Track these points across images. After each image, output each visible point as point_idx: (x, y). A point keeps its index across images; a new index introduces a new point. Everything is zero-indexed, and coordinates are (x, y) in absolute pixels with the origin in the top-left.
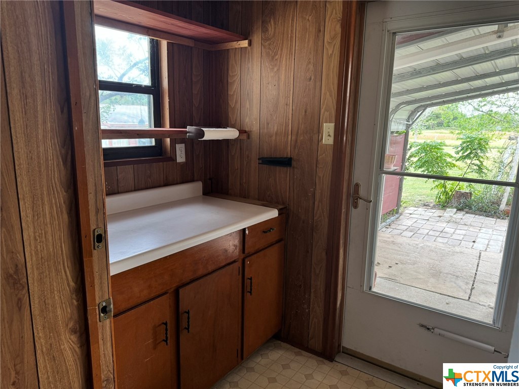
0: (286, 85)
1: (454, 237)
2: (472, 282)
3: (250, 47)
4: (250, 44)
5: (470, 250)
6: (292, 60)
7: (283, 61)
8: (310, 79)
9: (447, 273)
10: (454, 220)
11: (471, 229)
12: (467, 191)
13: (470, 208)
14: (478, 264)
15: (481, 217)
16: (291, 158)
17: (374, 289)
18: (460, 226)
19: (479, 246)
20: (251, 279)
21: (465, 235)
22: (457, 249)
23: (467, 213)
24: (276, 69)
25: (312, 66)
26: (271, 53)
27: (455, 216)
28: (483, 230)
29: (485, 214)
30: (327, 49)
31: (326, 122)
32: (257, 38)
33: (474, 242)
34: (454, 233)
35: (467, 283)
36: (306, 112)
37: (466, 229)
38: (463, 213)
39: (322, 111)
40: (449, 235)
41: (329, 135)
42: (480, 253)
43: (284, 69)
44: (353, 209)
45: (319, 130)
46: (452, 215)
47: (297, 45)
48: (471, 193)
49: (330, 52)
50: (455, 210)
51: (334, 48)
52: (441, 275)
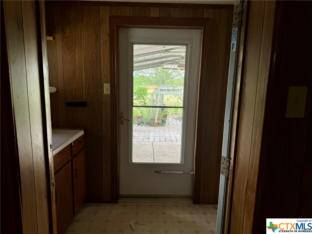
0: (79, 63)
1: (140, 138)
2: (153, 157)
3: (54, 41)
4: (54, 39)
5: (148, 143)
6: (82, 51)
7: (76, 50)
8: (94, 61)
9: (142, 155)
10: (138, 130)
11: (146, 133)
12: (141, 115)
13: (143, 123)
14: (153, 148)
15: (148, 127)
16: (86, 102)
17: (133, 162)
18: (141, 133)
19: (151, 140)
20: (76, 170)
21: (144, 136)
22: (143, 143)
23: (142, 126)
24: (72, 54)
25: (95, 55)
26: (68, 45)
27: (137, 128)
28: (151, 133)
29: (150, 125)
30: (102, 47)
31: (105, 83)
32: (58, 36)
33: (149, 139)
34: (139, 136)
35: (151, 158)
36: (93, 77)
37: (144, 133)
38: (140, 126)
39: (103, 78)
40: (137, 137)
41: (108, 90)
42: (153, 143)
43: (78, 54)
44: (121, 125)
45: (102, 87)
46: (136, 127)
47: (84, 43)
48: (142, 116)
49: (104, 49)
50: (137, 125)
51: (106, 47)
52: (140, 156)
